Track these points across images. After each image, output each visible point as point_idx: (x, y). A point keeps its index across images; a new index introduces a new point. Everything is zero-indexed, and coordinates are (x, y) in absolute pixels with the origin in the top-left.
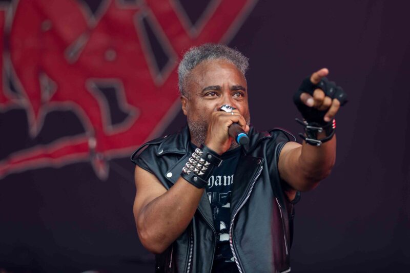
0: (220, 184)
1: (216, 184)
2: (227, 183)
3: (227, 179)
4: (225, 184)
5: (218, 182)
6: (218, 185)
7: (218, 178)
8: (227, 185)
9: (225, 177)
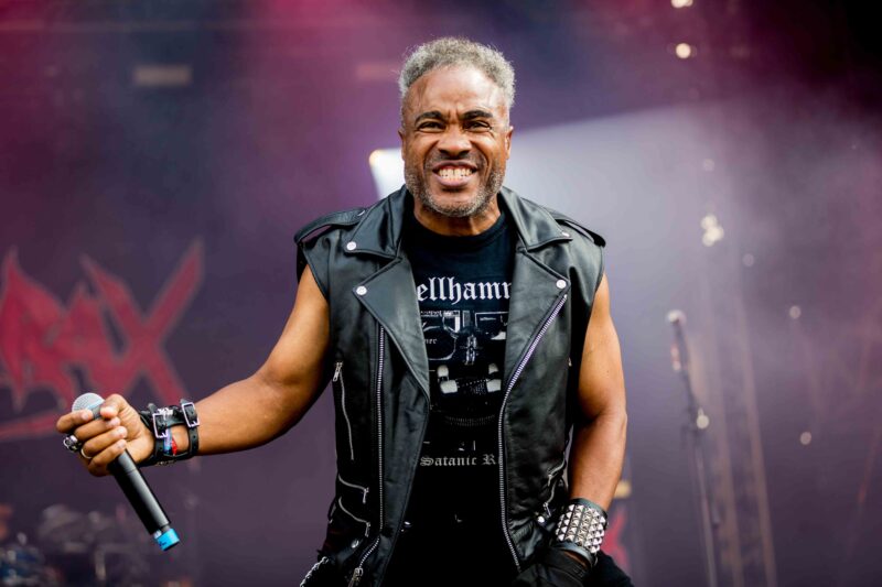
0: (474, 297)
1: (466, 297)
2: (486, 294)
3: (486, 288)
4: (483, 297)
5: (469, 293)
6: (471, 299)
7: (469, 288)
8: (487, 299)
9: (481, 285)
